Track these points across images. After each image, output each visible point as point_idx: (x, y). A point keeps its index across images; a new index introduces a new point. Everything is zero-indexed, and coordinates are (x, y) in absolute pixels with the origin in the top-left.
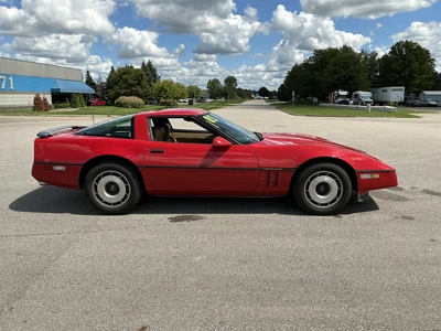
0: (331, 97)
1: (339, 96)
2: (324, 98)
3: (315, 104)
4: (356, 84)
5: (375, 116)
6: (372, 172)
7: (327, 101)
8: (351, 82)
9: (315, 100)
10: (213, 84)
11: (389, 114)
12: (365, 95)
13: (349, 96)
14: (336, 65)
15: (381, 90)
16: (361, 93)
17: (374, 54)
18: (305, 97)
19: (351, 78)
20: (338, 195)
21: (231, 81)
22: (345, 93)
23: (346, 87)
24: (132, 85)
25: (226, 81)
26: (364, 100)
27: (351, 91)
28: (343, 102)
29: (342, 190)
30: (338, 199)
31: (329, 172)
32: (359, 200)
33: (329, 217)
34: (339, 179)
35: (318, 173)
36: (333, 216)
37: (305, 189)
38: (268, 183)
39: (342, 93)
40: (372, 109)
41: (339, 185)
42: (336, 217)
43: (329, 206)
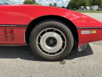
1: (81, 8)
2: (77, 9)
3: (76, 10)
4: (86, 5)
5: (90, 12)
6: (90, 29)
7: (79, 9)
9: (76, 9)
10: (51, 5)
11: (94, 12)
12: (88, 8)
13: (84, 8)
18: (73, 8)
19: (85, 3)
22: (83, 7)
25: (54, 4)
26: (88, 9)
27: (85, 7)
28: (82, 9)
29: (66, 43)
30: (63, 50)
31: (55, 29)
32: (79, 50)
33: (56, 62)
34: (63, 34)
35: (46, 29)
36: (59, 62)
37: (37, 42)
38: (7, 37)
39: (82, 7)
40: (90, 11)
41: (63, 40)
42: (61, 64)
43: (56, 55)
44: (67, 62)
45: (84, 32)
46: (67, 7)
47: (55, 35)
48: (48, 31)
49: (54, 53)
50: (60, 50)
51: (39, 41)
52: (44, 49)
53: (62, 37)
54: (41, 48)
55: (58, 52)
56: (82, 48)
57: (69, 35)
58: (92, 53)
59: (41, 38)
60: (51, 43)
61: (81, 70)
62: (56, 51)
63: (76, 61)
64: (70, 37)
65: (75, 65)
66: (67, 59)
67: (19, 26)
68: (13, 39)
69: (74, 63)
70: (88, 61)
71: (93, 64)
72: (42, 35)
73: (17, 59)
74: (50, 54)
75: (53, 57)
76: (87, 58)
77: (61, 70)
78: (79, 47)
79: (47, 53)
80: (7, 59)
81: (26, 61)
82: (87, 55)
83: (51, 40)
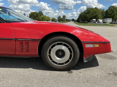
0: (91, 21)
2: (89, 21)
3: (87, 23)
4: (98, 17)
6: (93, 43)
7: (90, 22)
8: (97, 17)
9: (87, 22)
10: (59, 17)
11: (107, 25)
12: (101, 21)
13: (96, 21)
14: (93, 12)
15: (105, 19)
16: (99, 20)
17: (104, 10)
18: (84, 21)
19: (97, 16)
20: (70, 58)
21: (64, 17)
23: (96, 18)
24: (35, 17)
25: (63, 17)
26: (100, 22)
27: (97, 20)
28: (94, 22)
29: (73, 54)
30: (70, 61)
31: (64, 43)
32: (85, 61)
33: (64, 72)
34: (70, 47)
35: (56, 43)
36: (67, 72)
37: (48, 54)
38: (23, 49)
39: (94, 20)
40: (102, 24)
41: (71, 52)
42: (69, 73)
43: (64, 65)
44: (75, 72)
45: (87, 46)
46: (77, 19)
47: (64, 48)
48: (58, 44)
49: (63, 64)
50: (68, 61)
51: (50, 53)
52: (54, 60)
53: (69, 49)
54: (51, 59)
55: (66, 63)
56: (87, 59)
57: (75, 48)
58: (98, 65)
59: (52, 50)
60: (60, 54)
61: (86, 78)
62: (64, 62)
63: (82, 71)
64: (76, 49)
65: (81, 74)
66: (74, 69)
67: (34, 40)
68: (28, 51)
69: (80, 72)
70: (93, 72)
71: (97, 74)
72: (52, 47)
73: (29, 69)
74: (59, 64)
75: (61, 67)
76: (92, 69)
77: (68, 78)
78: (84, 58)
79: (56, 63)
80: (20, 69)
81: (38, 70)
82: (93, 67)
83: (60, 52)
